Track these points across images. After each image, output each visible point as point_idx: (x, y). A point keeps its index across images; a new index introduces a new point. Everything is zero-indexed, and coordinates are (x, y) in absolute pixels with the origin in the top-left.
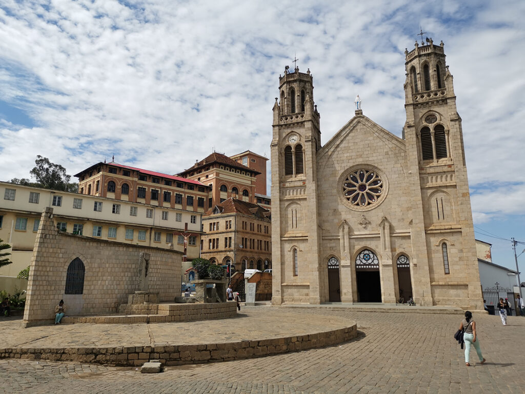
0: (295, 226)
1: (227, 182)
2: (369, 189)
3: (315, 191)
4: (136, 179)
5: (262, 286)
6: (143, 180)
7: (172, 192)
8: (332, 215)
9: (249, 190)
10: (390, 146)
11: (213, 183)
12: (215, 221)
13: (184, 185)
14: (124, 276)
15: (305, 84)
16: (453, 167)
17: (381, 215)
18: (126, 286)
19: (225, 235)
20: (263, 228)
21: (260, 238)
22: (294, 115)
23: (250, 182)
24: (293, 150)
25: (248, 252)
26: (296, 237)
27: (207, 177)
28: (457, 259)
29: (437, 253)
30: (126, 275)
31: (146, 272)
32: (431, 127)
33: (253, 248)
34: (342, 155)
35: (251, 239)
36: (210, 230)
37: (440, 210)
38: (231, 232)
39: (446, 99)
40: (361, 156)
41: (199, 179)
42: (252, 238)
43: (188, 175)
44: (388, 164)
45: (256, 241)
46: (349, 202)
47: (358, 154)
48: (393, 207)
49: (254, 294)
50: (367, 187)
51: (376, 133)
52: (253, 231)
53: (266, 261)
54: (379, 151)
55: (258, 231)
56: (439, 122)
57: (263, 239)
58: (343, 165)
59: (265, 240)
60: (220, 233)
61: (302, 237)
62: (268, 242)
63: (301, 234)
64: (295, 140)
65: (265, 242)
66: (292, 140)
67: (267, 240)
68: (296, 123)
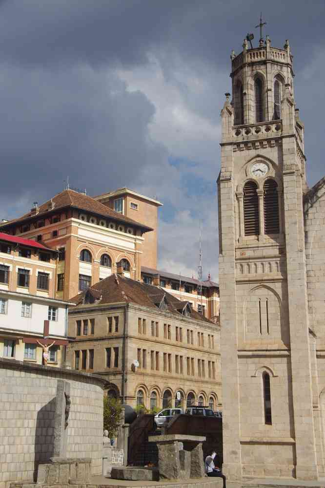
0: (264, 330)
1: (92, 243)
9: (131, 259)
12: (88, 317)
14: (23, 426)
15: (281, 68)
18: (26, 447)
19: (106, 344)
20: (173, 331)
21: (168, 349)
22: (262, 125)
23: (133, 246)
24: (261, 188)
25: (147, 375)
26: (267, 350)
27: (55, 234)
30: (26, 425)
31: (66, 418)
33: (157, 369)
35: (152, 352)
36: (79, 334)
38: (117, 338)
41: (39, 238)
42: (155, 350)
43: (18, 231)
45: (161, 355)
52: (157, 336)
53: (179, 394)
55: (165, 337)
59: (177, 354)
60: (97, 340)
61: (278, 350)
62: (181, 357)
63: (277, 345)
64: (262, 172)
65: (177, 356)
66: (257, 170)
67: (180, 354)
68: (267, 139)
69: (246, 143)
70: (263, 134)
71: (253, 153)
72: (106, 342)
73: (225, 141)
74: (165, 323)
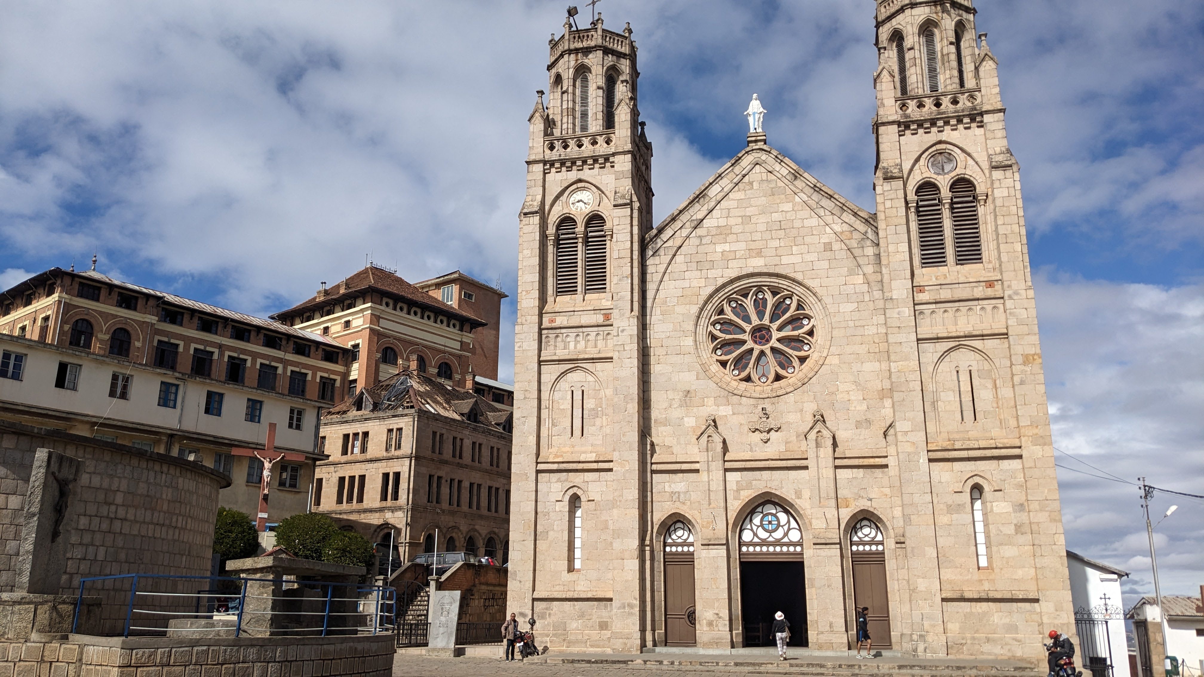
0: (577, 431)
1: (399, 340)
2: (779, 340)
3: (635, 340)
4: (153, 319)
5: (476, 603)
6: (173, 321)
7: (249, 359)
8: (681, 406)
9: (454, 363)
10: (837, 228)
11: (363, 342)
12: (360, 428)
13: (284, 342)
15: (618, 59)
16: (998, 286)
17: (810, 407)
19: (383, 467)
20: (486, 452)
21: (476, 477)
22: (585, 137)
23: (458, 345)
24: (581, 229)
25: (442, 512)
26: (579, 462)
27: (348, 324)
28: (1010, 530)
29: (958, 512)
32: (944, 182)
33: (458, 505)
34: (710, 249)
35: (452, 480)
36: (344, 452)
37: (967, 398)
38: (399, 458)
39: (981, 114)
40: (759, 253)
41: (326, 330)
42: (457, 478)
43: (299, 320)
44: (831, 273)
45: (466, 484)
46: (727, 371)
47: (753, 246)
48: (842, 387)
49: (455, 624)
50: (776, 335)
51: (802, 195)
52: (461, 457)
54: (808, 239)
55: (473, 460)
56: (963, 171)
57: (487, 482)
58: (712, 274)
59: (491, 485)
60: (371, 461)
61: (595, 462)
62: (497, 489)
63: (594, 455)
64: (585, 203)
65: (490, 488)
66: (578, 202)
67: (495, 485)
68: (592, 157)
69: (563, 163)
70: (587, 149)
71: (573, 175)
72: (384, 464)
73: (532, 158)
74: (474, 441)
